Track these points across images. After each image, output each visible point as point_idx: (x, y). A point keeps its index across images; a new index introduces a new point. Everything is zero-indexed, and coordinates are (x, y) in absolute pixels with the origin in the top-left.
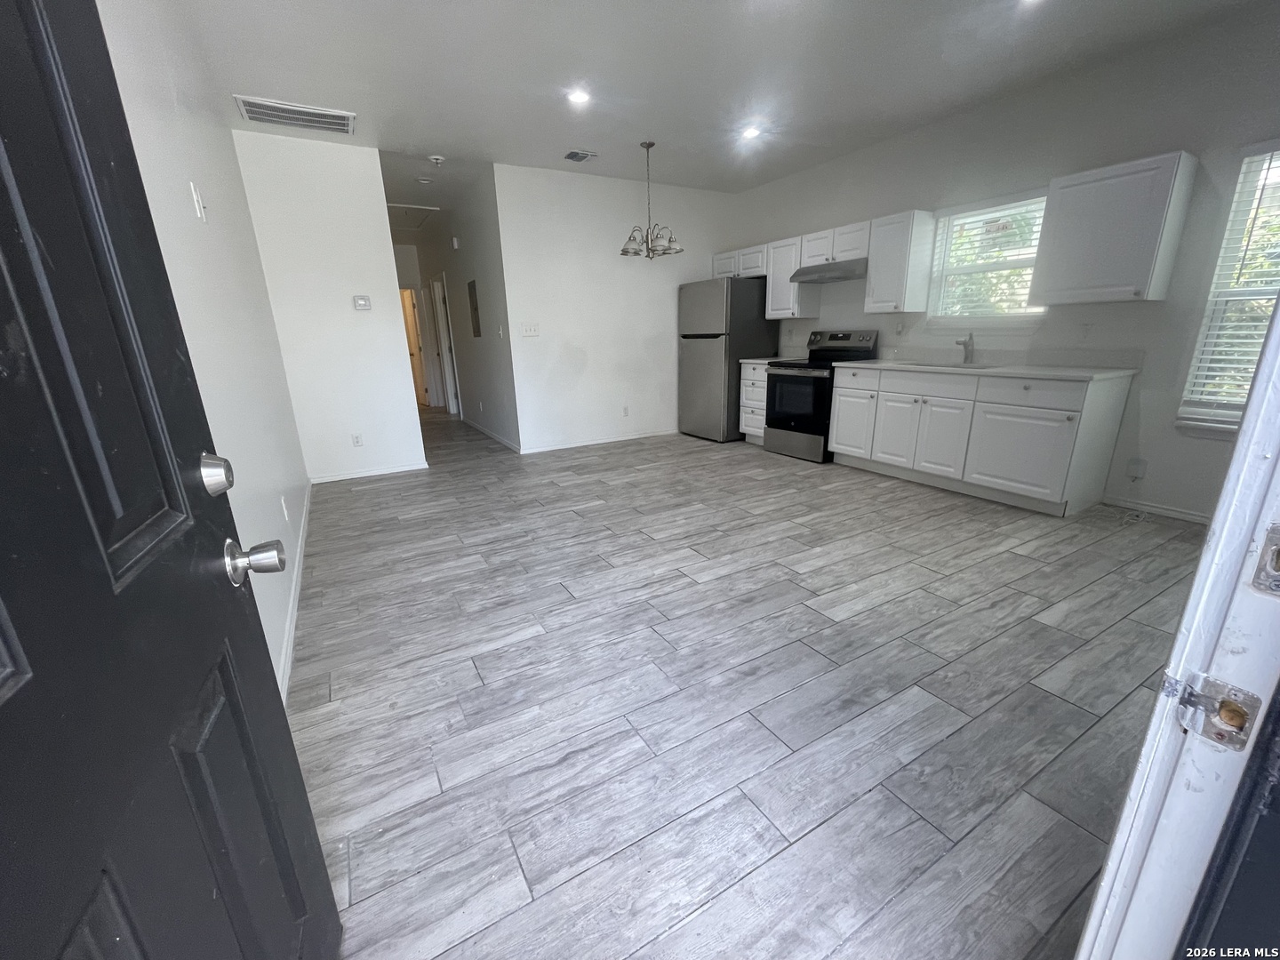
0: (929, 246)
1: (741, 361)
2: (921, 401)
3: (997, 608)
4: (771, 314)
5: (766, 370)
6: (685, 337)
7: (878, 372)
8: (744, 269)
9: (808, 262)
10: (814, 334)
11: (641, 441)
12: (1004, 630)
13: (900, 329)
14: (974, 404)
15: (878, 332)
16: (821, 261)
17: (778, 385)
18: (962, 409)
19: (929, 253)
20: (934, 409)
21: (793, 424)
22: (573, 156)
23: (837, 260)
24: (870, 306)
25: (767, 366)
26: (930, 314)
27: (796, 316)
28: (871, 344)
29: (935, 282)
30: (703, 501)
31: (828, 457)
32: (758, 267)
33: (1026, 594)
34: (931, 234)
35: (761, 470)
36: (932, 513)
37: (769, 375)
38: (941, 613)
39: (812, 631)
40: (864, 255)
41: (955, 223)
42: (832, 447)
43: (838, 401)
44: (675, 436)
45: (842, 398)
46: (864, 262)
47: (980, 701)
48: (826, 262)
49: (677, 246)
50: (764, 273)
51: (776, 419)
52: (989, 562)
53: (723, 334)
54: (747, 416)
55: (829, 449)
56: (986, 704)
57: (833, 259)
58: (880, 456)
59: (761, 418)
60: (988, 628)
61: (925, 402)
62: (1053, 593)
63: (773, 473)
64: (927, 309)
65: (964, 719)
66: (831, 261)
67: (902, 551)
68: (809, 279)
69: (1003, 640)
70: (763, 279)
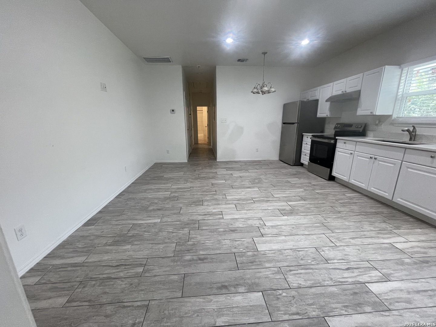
0: (397, 83)
1: (303, 134)
2: (374, 158)
3: (350, 271)
4: (319, 115)
5: (311, 138)
6: (284, 123)
7: (355, 143)
8: (311, 97)
9: (335, 93)
10: (337, 124)
11: (261, 161)
12: (340, 284)
13: (377, 123)
14: (402, 162)
15: (366, 124)
16: (340, 93)
17: (315, 145)
18: (394, 164)
19: (396, 86)
20: (380, 162)
21: (319, 162)
22: (239, 60)
23: (347, 92)
24: (360, 112)
25: (311, 137)
26: (395, 116)
27: (328, 116)
28: (361, 130)
29: (399, 100)
30: (259, 188)
31: (332, 178)
32: (315, 96)
33: (377, 269)
34: (399, 77)
35: (298, 179)
36: (363, 213)
37: (312, 140)
38: (313, 263)
39: (244, 251)
40: (359, 89)
41: (414, 70)
42: (334, 174)
43: (337, 154)
44: (277, 161)
45: (339, 153)
46: (359, 93)
47: (285, 314)
48: (342, 93)
49: (273, 90)
50: (317, 98)
51: (313, 159)
52: (370, 246)
53: (296, 123)
54: (304, 156)
55: (332, 174)
56: (286, 317)
57: (345, 91)
58: (353, 181)
59: (308, 158)
60: (331, 279)
61: (375, 159)
62: (396, 275)
63: (302, 181)
64: (393, 113)
65: (267, 319)
66: (344, 92)
67: (325, 228)
68: (334, 100)
69: (334, 289)
70: (317, 101)
